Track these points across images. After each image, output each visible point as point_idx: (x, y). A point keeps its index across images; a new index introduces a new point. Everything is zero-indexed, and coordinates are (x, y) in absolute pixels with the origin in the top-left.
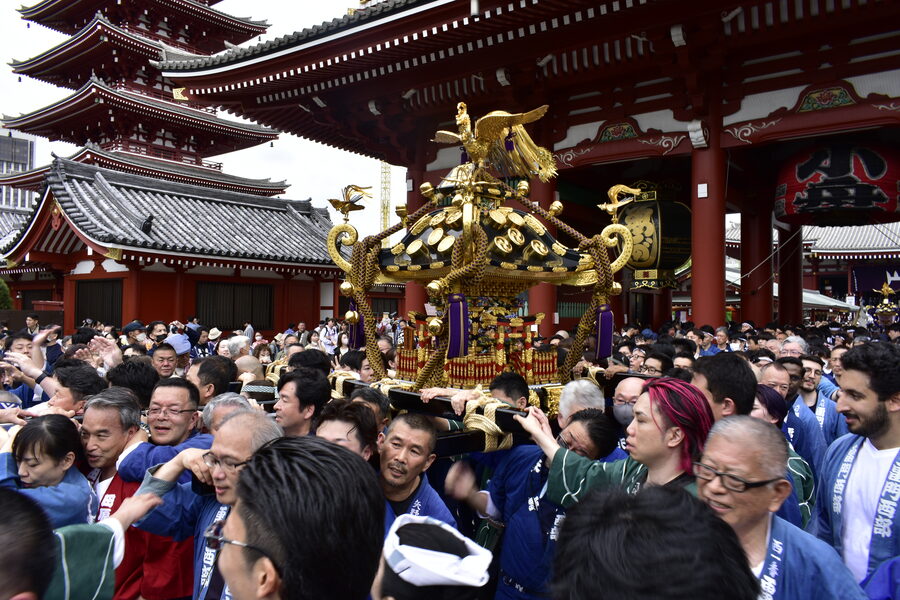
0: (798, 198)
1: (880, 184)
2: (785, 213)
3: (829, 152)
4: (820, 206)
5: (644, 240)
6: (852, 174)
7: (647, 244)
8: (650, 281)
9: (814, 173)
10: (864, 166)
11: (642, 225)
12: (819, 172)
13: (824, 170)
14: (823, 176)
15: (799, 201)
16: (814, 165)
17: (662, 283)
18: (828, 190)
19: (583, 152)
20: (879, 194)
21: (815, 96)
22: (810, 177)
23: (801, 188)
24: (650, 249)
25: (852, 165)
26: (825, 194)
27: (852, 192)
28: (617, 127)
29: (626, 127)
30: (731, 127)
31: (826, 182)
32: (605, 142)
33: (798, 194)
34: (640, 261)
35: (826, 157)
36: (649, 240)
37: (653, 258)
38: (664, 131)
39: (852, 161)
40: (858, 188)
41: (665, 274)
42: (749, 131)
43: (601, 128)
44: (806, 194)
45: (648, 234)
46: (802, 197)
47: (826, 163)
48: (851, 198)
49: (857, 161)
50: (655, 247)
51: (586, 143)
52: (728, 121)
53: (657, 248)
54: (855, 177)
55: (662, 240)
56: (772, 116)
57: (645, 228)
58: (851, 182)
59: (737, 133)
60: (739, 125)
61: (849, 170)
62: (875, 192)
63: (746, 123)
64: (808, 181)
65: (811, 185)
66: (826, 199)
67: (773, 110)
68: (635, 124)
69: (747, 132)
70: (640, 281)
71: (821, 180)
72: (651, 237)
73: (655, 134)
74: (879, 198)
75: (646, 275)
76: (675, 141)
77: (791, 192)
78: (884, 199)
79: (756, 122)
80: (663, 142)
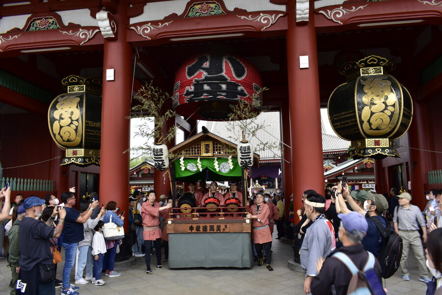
0: (188, 91)
1: (243, 83)
2: (179, 104)
3: (209, 57)
4: (203, 97)
5: (71, 123)
6: (223, 74)
7: (74, 127)
8: (77, 158)
9: (198, 72)
10: (232, 69)
11: (70, 110)
12: (201, 71)
13: (205, 69)
14: (205, 74)
15: (188, 93)
16: (198, 66)
17: (87, 160)
18: (208, 84)
19: (11, 38)
20: (242, 90)
21: (197, 7)
22: (196, 74)
23: (189, 83)
24: (76, 130)
25: (224, 67)
26: (206, 87)
27: (224, 87)
28: (44, 20)
29: (51, 21)
30: (135, 25)
31: (207, 79)
32: (33, 32)
33: (187, 88)
34: (68, 141)
35: (206, 60)
36: (76, 123)
37: (79, 139)
38: (82, 25)
39: (224, 64)
40: (228, 84)
41: (91, 153)
42: (149, 29)
43: (29, 19)
44: (193, 87)
45: (74, 117)
46: (190, 90)
47: (206, 65)
48: (223, 91)
49: (227, 66)
50: (80, 129)
51: (15, 31)
52: (133, 21)
53: (82, 130)
54: (226, 76)
55: (86, 123)
56: (167, 19)
57: (72, 113)
58: (223, 79)
59: (140, 30)
60: (141, 24)
61: (222, 71)
62: (239, 88)
63: (146, 23)
64: (194, 78)
65: (196, 81)
66: (207, 91)
67: (167, 15)
68: (59, 19)
69: (147, 29)
70: (69, 158)
71: (203, 77)
72: (77, 120)
73: (74, 27)
74: (242, 93)
75: (75, 153)
76: (90, 34)
77: (183, 86)
78: (245, 95)
79: (155, 23)
80: (80, 34)
